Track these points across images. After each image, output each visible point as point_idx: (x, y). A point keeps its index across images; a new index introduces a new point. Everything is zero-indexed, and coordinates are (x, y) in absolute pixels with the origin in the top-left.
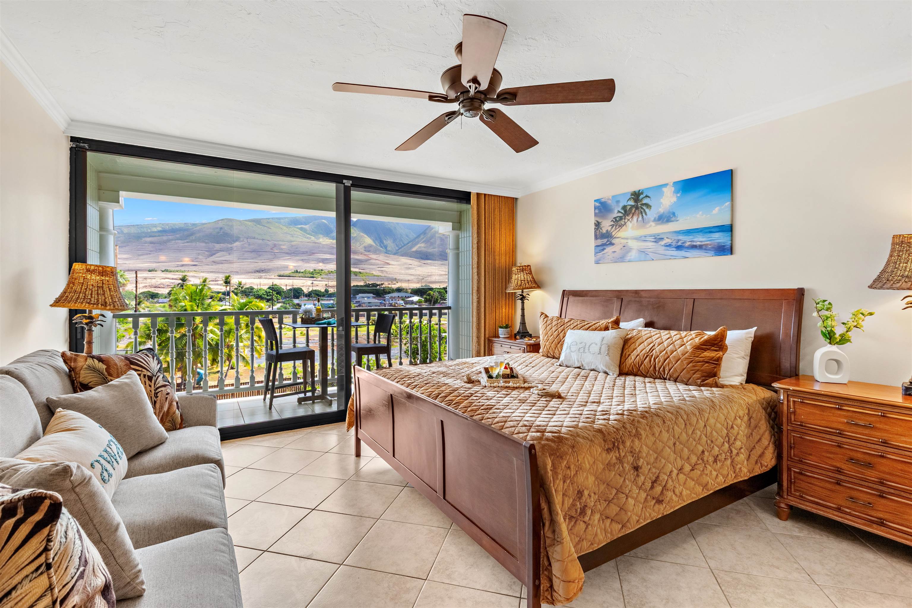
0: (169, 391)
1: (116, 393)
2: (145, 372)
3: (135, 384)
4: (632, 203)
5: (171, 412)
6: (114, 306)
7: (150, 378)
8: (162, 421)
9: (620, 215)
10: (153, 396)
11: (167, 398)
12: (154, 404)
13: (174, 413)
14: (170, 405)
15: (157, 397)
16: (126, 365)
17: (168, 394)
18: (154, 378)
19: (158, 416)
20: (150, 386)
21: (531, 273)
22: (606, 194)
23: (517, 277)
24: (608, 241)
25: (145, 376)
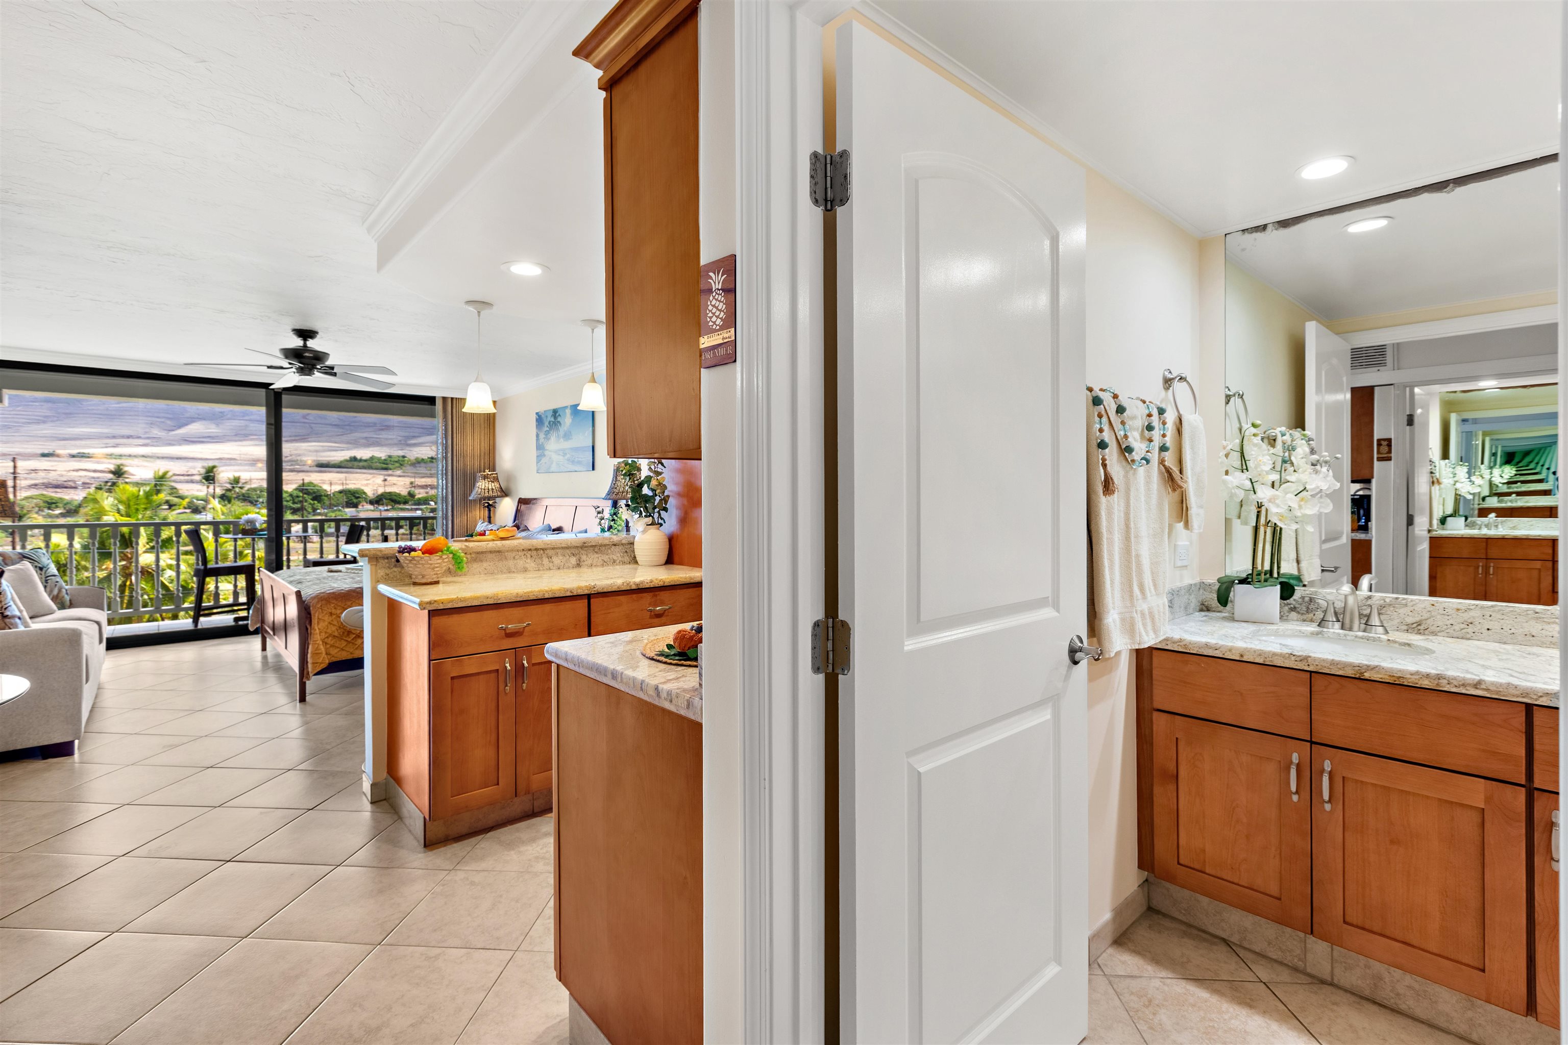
0: (58, 580)
1: (13, 574)
2: (36, 564)
3: (28, 570)
4: (552, 419)
5: (60, 595)
6: (5, 514)
7: (41, 569)
8: (52, 599)
9: (548, 429)
10: (44, 581)
11: (56, 585)
12: (45, 587)
13: (63, 597)
14: (60, 591)
15: (47, 583)
16: (20, 558)
17: (57, 582)
18: (44, 569)
19: (49, 595)
20: (41, 574)
21: (496, 479)
22: (541, 409)
23: (483, 486)
24: (543, 452)
25: (36, 567)
